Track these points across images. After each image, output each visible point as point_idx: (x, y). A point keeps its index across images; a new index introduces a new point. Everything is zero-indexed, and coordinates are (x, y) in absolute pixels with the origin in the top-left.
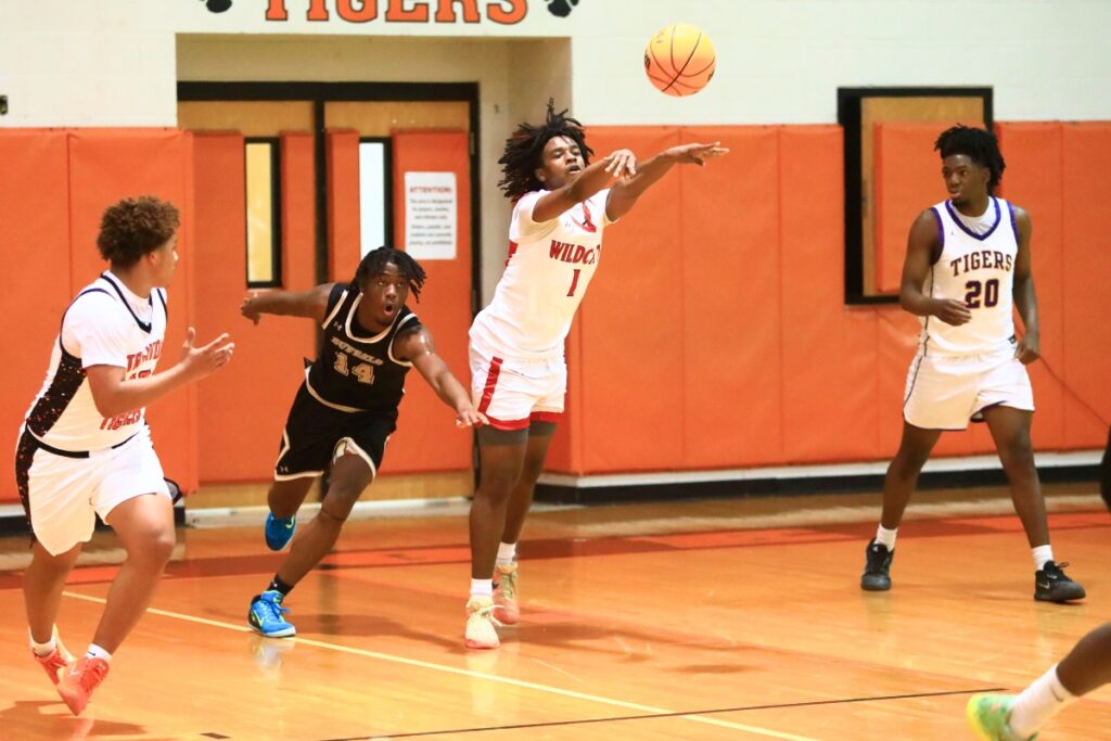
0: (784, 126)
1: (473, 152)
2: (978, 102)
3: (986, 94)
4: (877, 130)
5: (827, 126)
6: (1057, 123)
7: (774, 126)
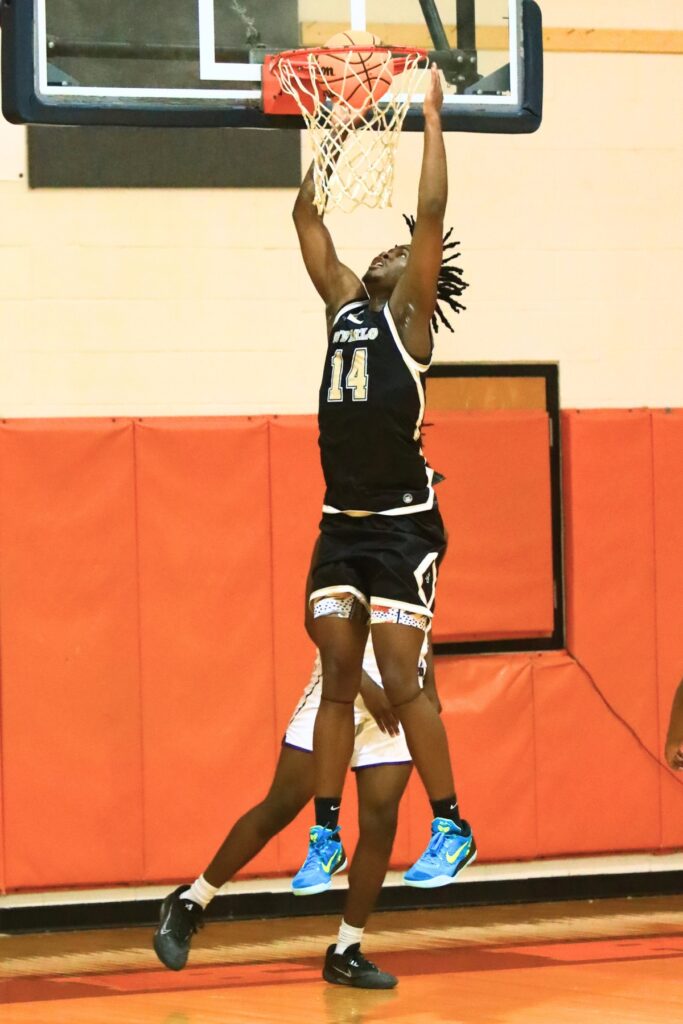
0: (275, 417)
3: (548, 373)
6: (644, 410)
7: (263, 417)
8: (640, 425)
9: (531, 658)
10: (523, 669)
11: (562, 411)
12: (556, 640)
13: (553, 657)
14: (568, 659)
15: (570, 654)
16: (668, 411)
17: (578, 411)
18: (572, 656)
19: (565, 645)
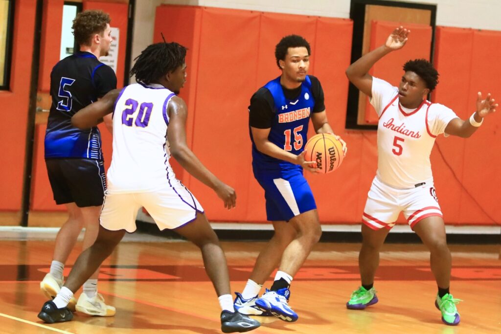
0: (319, 17)
1: (130, 17)
2: (428, 13)
3: (433, 8)
4: (374, 25)
5: (344, 19)
6: (470, 29)
7: (314, 17)
8: (468, 36)
11: (437, 27)
16: (480, 31)
17: (443, 27)
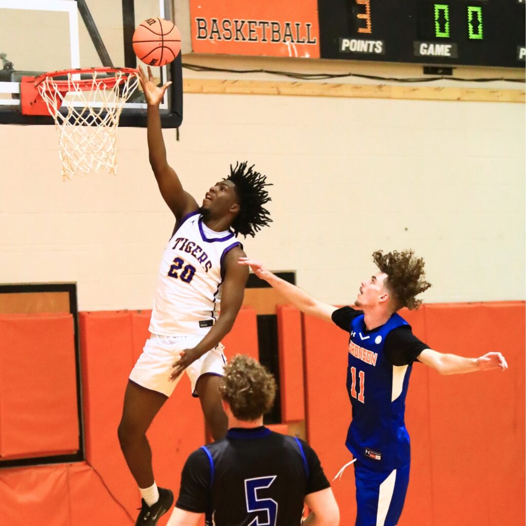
9: (67, 467)
10: (62, 475)
11: (80, 313)
12: (79, 456)
13: (78, 466)
14: (88, 467)
15: (88, 464)
16: (139, 311)
17: (89, 313)
18: (90, 466)
19: (84, 457)
